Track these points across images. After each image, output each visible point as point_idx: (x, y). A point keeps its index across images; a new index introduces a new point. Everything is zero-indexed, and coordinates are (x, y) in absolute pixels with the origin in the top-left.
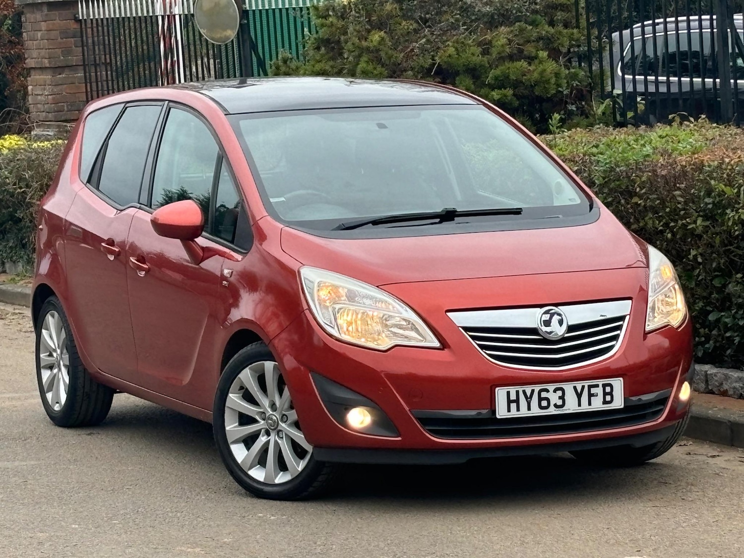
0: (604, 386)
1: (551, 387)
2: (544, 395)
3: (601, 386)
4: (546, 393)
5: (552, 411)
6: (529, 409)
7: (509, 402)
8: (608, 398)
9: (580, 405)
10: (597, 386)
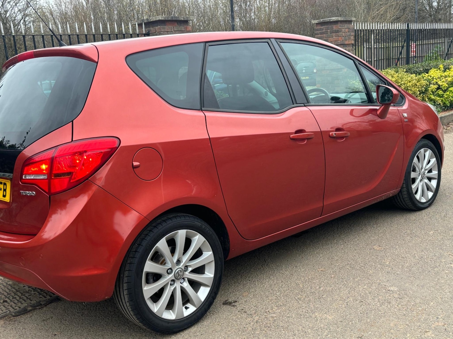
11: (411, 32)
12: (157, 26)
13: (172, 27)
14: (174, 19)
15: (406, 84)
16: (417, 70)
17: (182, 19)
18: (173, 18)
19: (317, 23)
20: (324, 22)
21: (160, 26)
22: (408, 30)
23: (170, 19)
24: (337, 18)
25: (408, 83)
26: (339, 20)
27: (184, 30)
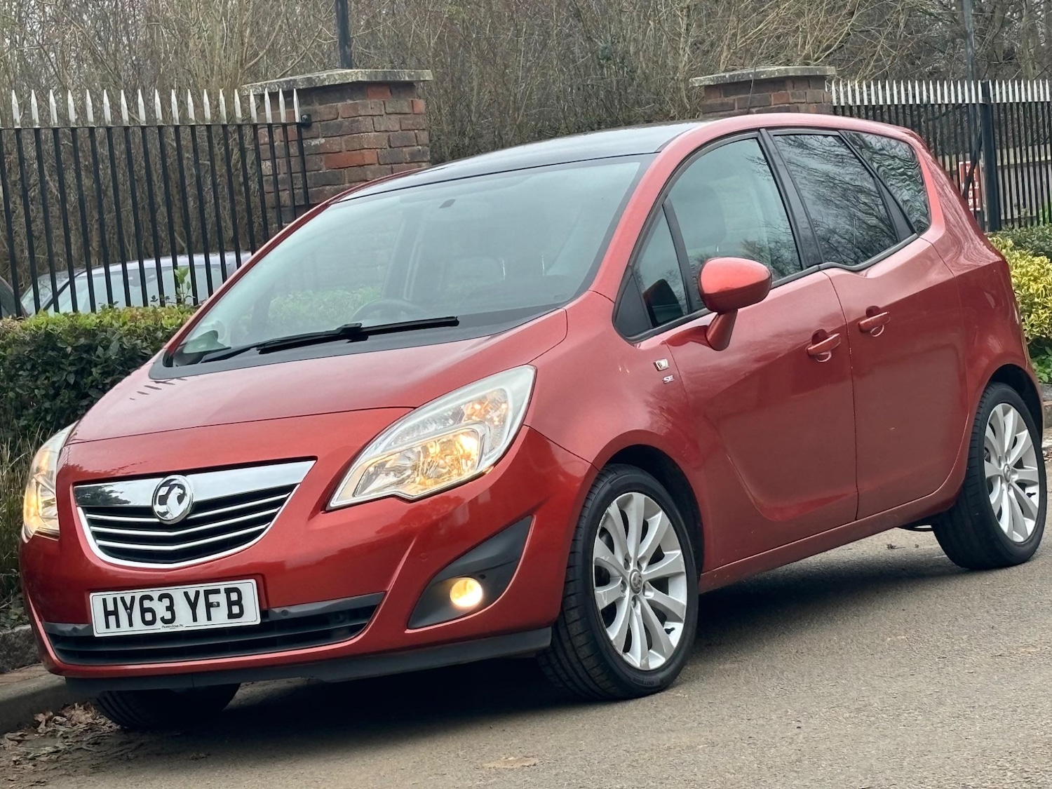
0: (228, 591)
1: (156, 593)
2: (147, 604)
3: (222, 591)
4: (148, 601)
5: (159, 628)
6: (131, 625)
7: (107, 614)
8: (236, 610)
9: (195, 619)
10: (217, 592)
11: (995, 111)
12: (342, 99)
13: (382, 103)
14: (389, 79)
15: (1026, 287)
16: (1042, 244)
17: (407, 79)
18: (386, 77)
19: (707, 87)
20: (736, 80)
21: (351, 99)
22: (986, 107)
23: (380, 79)
24: (782, 68)
25: (1031, 283)
26: (790, 74)
27: (407, 110)
